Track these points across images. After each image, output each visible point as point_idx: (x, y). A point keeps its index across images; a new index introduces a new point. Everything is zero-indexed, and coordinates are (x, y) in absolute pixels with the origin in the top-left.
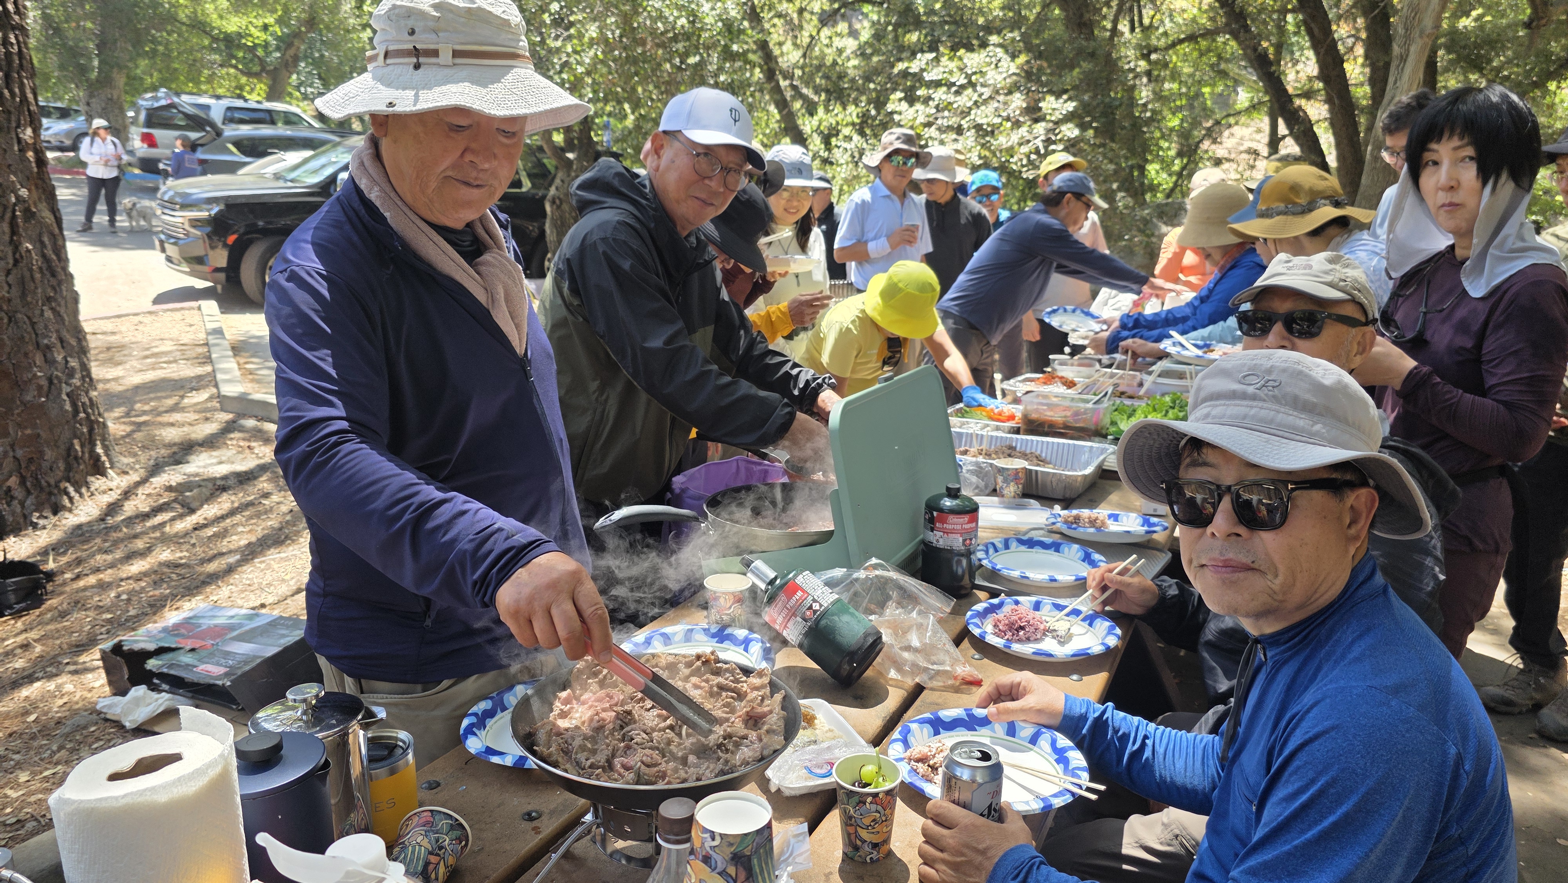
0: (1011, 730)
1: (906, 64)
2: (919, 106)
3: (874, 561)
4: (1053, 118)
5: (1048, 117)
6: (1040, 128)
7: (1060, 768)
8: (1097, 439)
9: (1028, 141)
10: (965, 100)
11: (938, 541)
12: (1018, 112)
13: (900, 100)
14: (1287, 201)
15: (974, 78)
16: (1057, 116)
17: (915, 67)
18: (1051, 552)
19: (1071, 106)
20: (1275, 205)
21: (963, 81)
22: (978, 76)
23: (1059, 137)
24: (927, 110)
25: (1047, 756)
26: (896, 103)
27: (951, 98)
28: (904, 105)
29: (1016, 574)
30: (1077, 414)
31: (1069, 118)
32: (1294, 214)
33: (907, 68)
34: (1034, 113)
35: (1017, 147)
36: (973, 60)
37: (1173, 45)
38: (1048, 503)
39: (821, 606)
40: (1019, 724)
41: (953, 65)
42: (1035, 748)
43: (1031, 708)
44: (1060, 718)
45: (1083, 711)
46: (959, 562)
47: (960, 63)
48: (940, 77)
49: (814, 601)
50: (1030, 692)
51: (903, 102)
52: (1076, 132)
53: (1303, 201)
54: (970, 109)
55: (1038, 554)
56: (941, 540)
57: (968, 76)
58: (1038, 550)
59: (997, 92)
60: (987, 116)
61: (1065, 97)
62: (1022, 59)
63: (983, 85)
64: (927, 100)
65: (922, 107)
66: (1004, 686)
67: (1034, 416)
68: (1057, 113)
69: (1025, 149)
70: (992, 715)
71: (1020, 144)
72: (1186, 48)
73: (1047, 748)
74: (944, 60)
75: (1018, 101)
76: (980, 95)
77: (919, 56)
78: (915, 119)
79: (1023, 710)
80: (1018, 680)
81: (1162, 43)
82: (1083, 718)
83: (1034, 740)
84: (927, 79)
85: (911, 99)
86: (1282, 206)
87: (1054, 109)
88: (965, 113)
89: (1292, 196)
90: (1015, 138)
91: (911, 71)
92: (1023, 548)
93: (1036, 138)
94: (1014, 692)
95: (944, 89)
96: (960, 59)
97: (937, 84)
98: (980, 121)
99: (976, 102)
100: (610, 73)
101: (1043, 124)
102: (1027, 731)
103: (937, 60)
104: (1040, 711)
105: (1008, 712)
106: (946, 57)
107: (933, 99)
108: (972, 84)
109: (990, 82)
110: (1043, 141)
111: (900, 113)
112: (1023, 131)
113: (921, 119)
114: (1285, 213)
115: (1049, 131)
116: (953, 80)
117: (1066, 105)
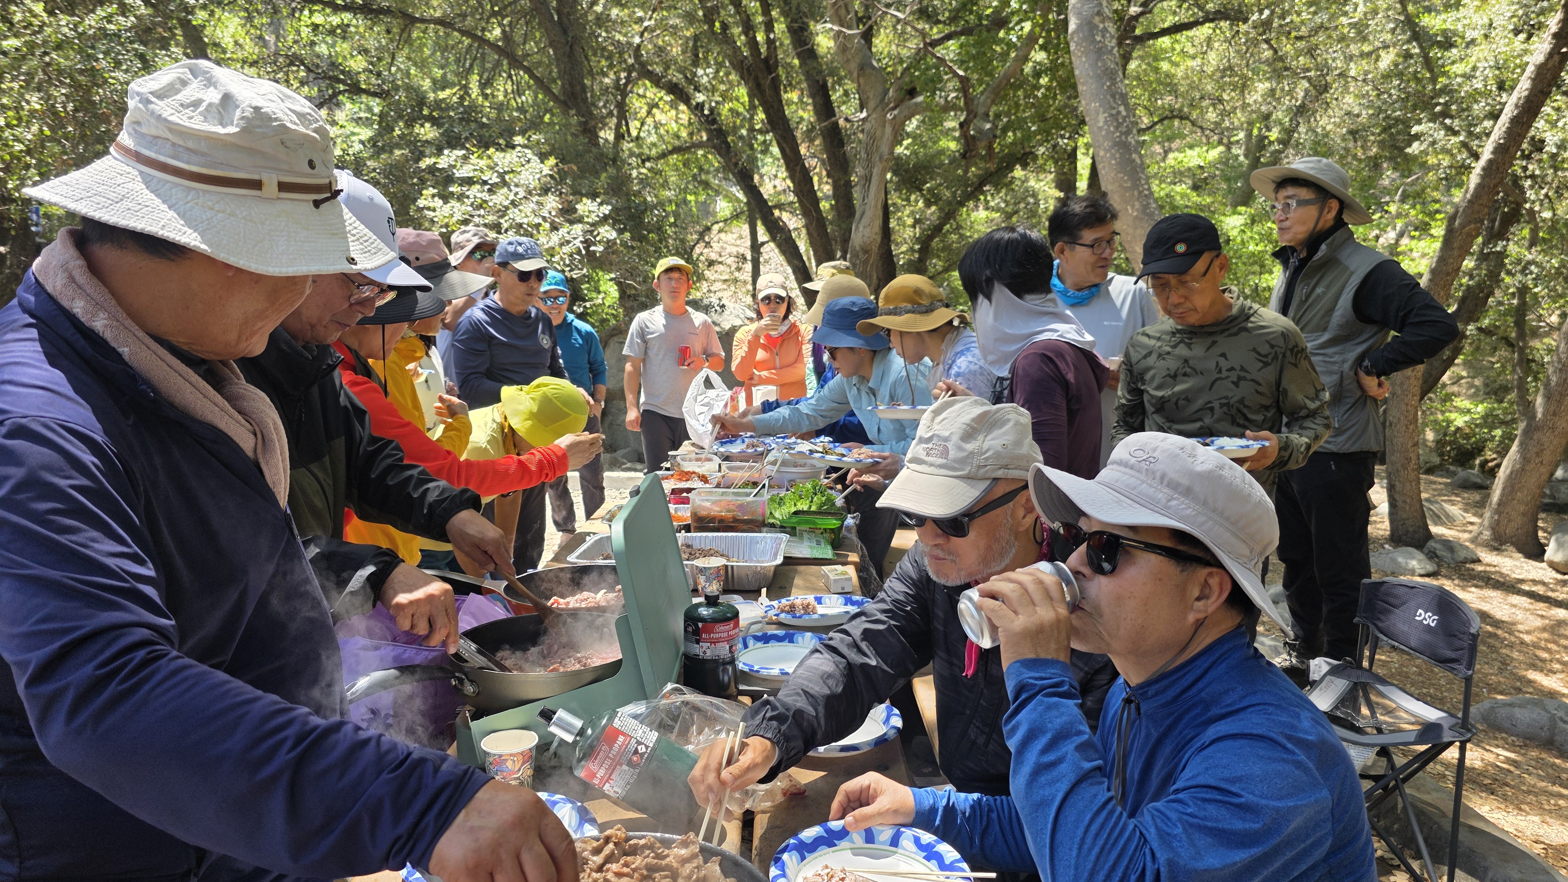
0: (870, 837)
1: (433, 160)
2: (453, 203)
3: (670, 686)
4: (590, 220)
5: (586, 219)
6: (578, 228)
7: (933, 865)
8: (765, 529)
9: (568, 242)
10: (500, 198)
11: (705, 652)
12: (554, 213)
13: (433, 196)
14: (913, 302)
15: (507, 177)
16: (593, 218)
17: (443, 162)
18: (786, 643)
19: (606, 209)
20: (904, 305)
21: (495, 179)
22: (511, 175)
23: (598, 239)
24: (463, 208)
25: (913, 855)
26: (428, 199)
27: (486, 196)
28: (438, 202)
29: (775, 672)
30: (741, 507)
31: (604, 219)
32: (920, 313)
33: (435, 163)
34: (568, 213)
35: (557, 248)
36: (505, 159)
37: (664, 155)
38: (751, 595)
39: (647, 747)
40: (876, 829)
41: (483, 163)
42: (900, 851)
43: (888, 810)
44: (913, 816)
45: (931, 802)
46: (725, 671)
47: (490, 161)
48: (471, 175)
49: (639, 743)
50: (882, 793)
51: (436, 199)
52: (613, 235)
53: (925, 302)
54: (507, 208)
55: (774, 648)
56: (709, 653)
57: (502, 175)
58: (773, 643)
59: (530, 193)
60: (527, 216)
61: (598, 200)
62: (552, 161)
63: (517, 186)
64: (461, 197)
65: (458, 204)
66: (853, 792)
67: (704, 513)
68: (593, 215)
69: (566, 249)
70: (850, 825)
71: (561, 245)
72: (673, 159)
73: (913, 847)
74: (473, 159)
75: (552, 203)
76: (516, 194)
77: (446, 152)
78: (452, 216)
79: (880, 814)
80: (866, 783)
81: (654, 152)
82: (933, 810)
83: (895, 842)
84: (457, 175)
85: (445, 197)
86: (909, 306)
87: (590, 212)
88: (503, 212)
89: (917, 298)
90: (555, 238)
91: (440, 166)
92: (760, 644)
93: (575, 238)
94: (864, 795)
95: (478, 187)
96: (489, 157)
97: (469, 181)
98: (518, 220)
99: (513, 203)
100: (65, 153)
101: (580, 226)
102: (886, 834)
103: (465, 158)
104: (896, 812)
105: (866, 818)
106: (476, 155)
107: (468, 197)
108: (505, 183)
109: (522, 182)
110: (582, 242)
111: (434, 210)
112: (563, 231)
113: (458, 216)
114: (913, 312)
115: (585, 232)
116: (485, 178)
117: (602, 208)
